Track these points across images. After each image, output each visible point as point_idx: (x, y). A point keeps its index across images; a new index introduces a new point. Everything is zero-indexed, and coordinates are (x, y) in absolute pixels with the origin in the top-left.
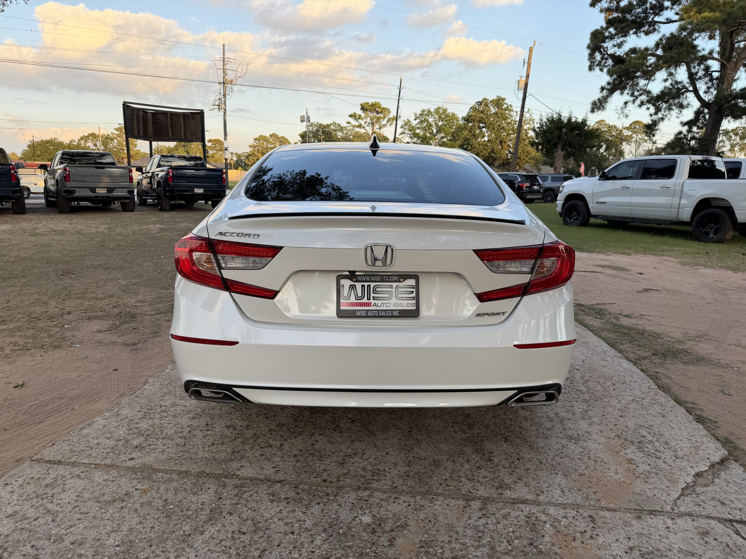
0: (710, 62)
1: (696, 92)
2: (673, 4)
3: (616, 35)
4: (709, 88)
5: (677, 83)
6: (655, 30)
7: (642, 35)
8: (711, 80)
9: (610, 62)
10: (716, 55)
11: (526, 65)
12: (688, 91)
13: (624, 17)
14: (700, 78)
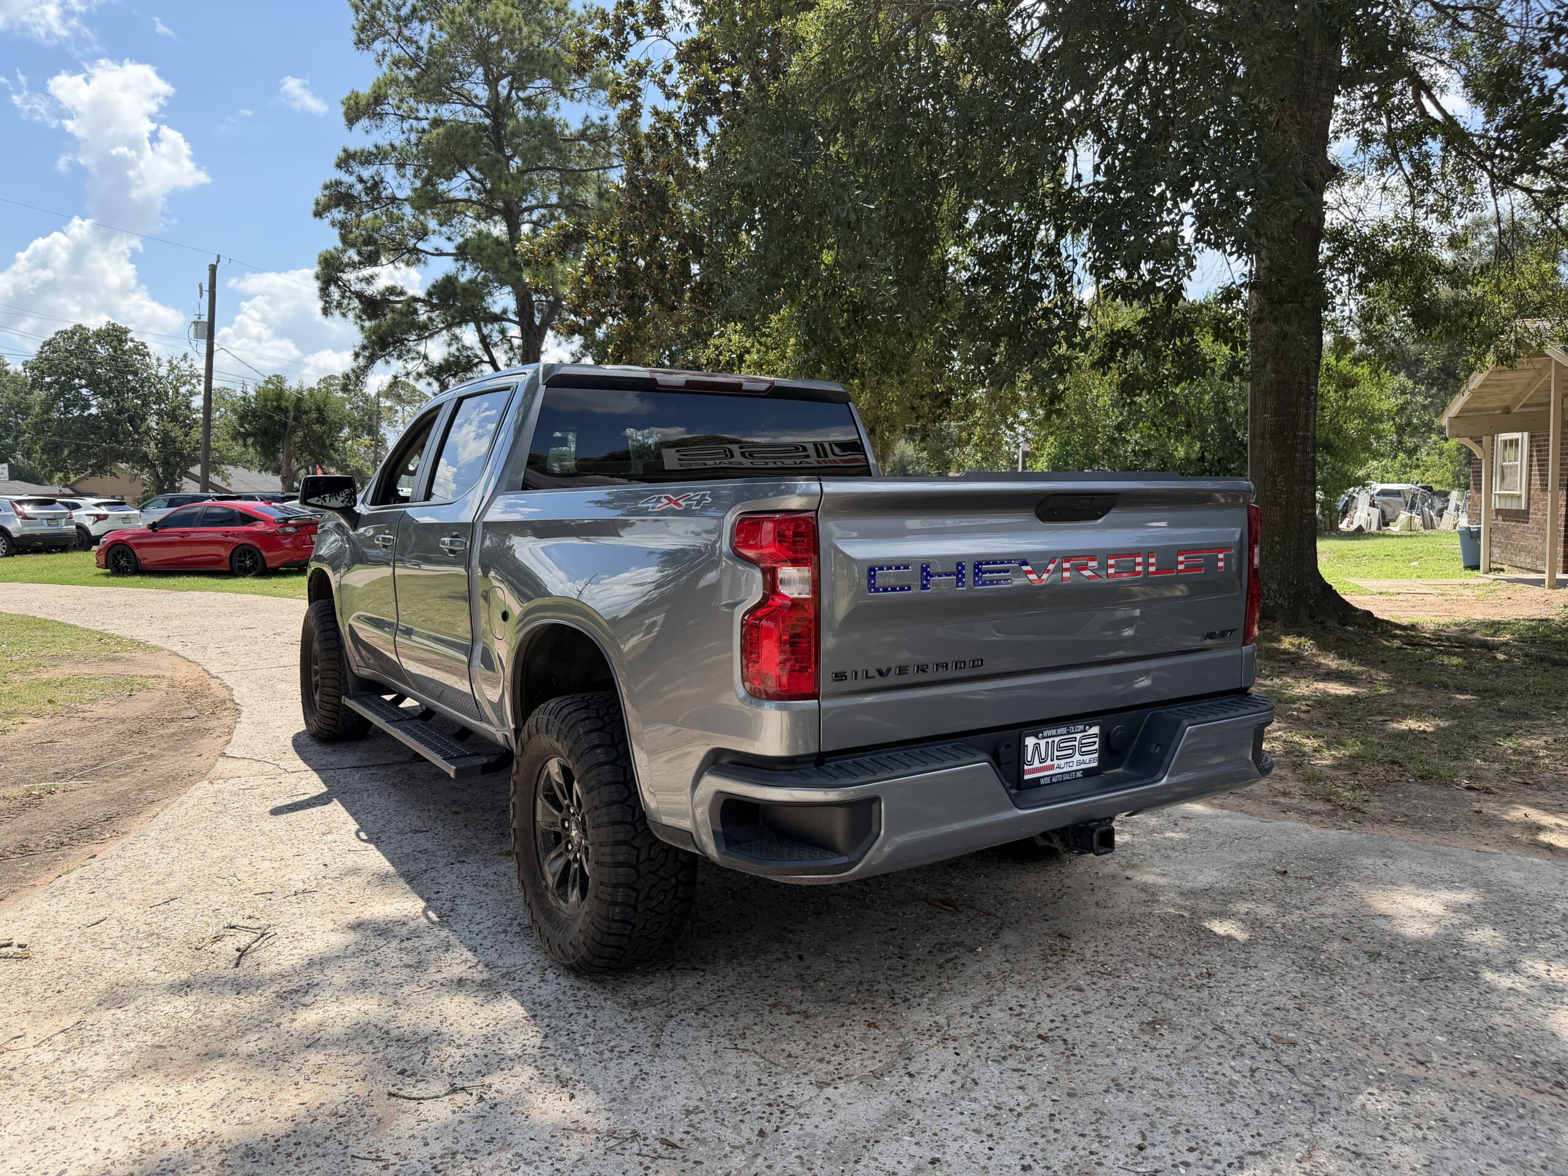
0: (507, 324)
1: (493, 363)
2: (441, 225)
3: (360, 263)
4: (510, 359)
5: (465, 348)
6: (419, 260)
7: (402, 265)
8: (511, 348)
9: (356, 303)
10: (512, 317)
11: (206, 295)
12: (482, 361)
13: (370, 237)
14: (496, 345)
